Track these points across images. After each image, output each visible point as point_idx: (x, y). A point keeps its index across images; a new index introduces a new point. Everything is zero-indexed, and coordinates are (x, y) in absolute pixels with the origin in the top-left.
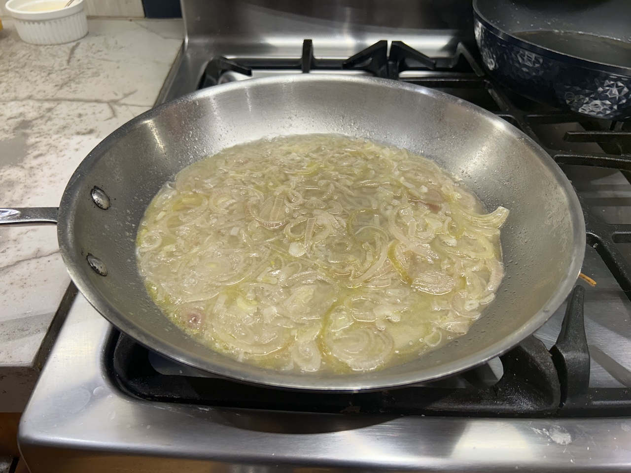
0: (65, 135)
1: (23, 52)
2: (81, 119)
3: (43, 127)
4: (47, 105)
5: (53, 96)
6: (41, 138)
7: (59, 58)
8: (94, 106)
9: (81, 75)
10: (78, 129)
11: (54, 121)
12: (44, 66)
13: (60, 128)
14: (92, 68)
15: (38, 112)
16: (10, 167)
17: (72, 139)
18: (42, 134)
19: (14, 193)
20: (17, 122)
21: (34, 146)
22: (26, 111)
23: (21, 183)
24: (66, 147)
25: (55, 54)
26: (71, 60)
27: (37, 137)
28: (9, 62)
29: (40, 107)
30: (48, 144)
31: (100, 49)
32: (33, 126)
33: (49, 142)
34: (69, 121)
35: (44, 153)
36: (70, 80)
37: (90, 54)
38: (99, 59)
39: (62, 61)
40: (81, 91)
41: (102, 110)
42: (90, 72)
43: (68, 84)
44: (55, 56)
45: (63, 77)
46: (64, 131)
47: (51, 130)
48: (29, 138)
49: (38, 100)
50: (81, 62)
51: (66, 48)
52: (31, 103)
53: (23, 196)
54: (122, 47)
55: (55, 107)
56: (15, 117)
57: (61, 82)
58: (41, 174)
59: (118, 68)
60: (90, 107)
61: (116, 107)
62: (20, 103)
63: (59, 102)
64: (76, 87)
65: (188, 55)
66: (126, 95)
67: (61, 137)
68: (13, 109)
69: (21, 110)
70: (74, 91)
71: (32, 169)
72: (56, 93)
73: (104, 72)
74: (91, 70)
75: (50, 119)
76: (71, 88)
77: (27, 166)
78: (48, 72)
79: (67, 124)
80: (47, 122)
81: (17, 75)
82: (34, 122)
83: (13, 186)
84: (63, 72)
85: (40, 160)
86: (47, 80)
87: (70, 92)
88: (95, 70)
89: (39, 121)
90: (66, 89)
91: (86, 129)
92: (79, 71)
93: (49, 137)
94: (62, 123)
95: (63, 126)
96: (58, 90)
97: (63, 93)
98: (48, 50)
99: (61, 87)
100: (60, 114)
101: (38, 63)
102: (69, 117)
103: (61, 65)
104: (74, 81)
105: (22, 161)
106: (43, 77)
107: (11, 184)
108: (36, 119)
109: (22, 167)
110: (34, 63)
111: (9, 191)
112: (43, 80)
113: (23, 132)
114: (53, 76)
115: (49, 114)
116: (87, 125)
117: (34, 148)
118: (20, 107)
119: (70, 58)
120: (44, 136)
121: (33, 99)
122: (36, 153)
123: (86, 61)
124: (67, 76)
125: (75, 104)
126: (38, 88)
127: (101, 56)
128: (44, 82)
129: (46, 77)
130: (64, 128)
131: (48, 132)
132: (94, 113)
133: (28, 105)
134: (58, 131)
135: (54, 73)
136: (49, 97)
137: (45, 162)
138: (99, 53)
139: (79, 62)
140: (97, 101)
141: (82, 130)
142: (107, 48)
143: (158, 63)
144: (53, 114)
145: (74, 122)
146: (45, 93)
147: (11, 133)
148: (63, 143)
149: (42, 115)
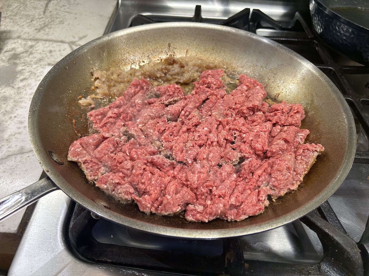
0: (41, 65)
1: (16, 5)
2: (51, 54)
3: (27, 59)
4: (30, 43)
5: (34, 37)
6: (25, 67)
7: (38, 9)
8: (60, 45)
9: (52, 23)
10: (49, 61)
11: (35, 55)
12: (28, 15)
13: (38, 60)
14: (59, 18)
15: (24, 48)
16: (5, 87)
17: (45, 68)
18: (26, 64)
19: (7, 106)
20: (11, 54)
21: (21, 72)
22: (17, 47)
23: (12, 98)
24: (41, 74)
25: (36, 6)
27: (23, 66)
28: (7, 11)
29: (25, 45)
30: (30, 71)
31: (65, 5)
32: (20, 58)
34: (43, 55)
36: (45, 26)
37: (58, 8)
38: (63, 11)
39: (40, 12)
40: (52, 34)
42: (58, 21)
43: (44, 29)
44: (36, 8)
45: (41, 23)
46: (40, 63)
47: (32, 61)
48: (18, 66)
49: (25, 39)
51: (43, 4)
52: (20, 41)
53: (13, 108)
54: (79, 4)
55: (35, 45)
56: (9, 50)
57: (39, 27)
58: (25, 92)
59: (76, 18)
60: (57, 45)
61: (74, 47)
62: (12, 41)
63: (38, 41)
64: (49, 31)
65: (121, 12)
66: (81, 39)
67: (38, 67)
68: (8, 45)
69: (13, 46)
70: (47, 34)
71: (19, 89)
72: (35, 35)
73: (67, 21)
74: (58, 19)
75: (31, 53)
76: (45, 32)
77: (16, 87)
78: (31, 19)
79: (42, 57)
80: (29, 55)
81: (12, 21)
82: (21, 55)
83: (7, 100)
84: (41, 20)
85: (24, 83)
86: (30, 25)
87: (45, 34)
88: (61, 19)
89: (25, 55)
90: (42, 32)
91: (54, 62)
92: (51, 19)
93: (30, 66)
94: (39, 56)
95: (39, 58)
96: (37, 32)
98: (32, 4)
99: (39, 30)
100: (38, 50)
101: (25, 13)
102: (43, 53)
103: (40, 15)
104: (48, 27)
105: (13, 83)
106: (27, 23)
107: (5, 99)
108: (23, 53)
109: (13, 87)
110: (23, 13)
111: (4, 104)
112: (28, 25)
113: (14, 62)
114: (34, 22)
115: (30, 50)
116: (55, 59)
117: (21, 74)
118: (13, 44)
119: (45, 10)
120: (27, 66)
121: (21, 39)
122: (22, 77)
123: (55, 13)
124: (43, 22)
125: (48, 44)
126: (25, 30)
128: (28, 26)
129: (30, 23)
131: (30, 63)
132: (60, 51)
133: (18, 42)
134: (37, 62)
135: (35, 20)
136: (31, 37)
137: (28, 84)
138: (64, 7)
139: (51, 13)
140: (62, 42)
141: (52, 62)
142: (69, 4)
143: (101, 16)
144: (33, 50)
145: (47, 56)
146: (29, 34)
147: (6, 62)
148: (39, 71)
149: (26, 50)
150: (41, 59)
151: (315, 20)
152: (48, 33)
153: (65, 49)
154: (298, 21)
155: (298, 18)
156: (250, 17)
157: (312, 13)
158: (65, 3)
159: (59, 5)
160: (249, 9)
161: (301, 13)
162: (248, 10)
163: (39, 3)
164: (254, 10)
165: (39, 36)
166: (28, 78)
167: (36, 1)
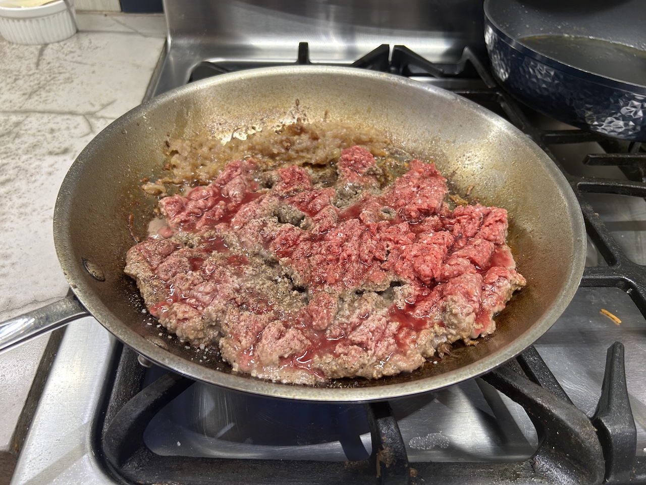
0: (36, 155)
2: (54, 135)
3: (10, 145)
4: (14, 118)
5: (20, 107)
6: (8, 159)
7: (26, 60)
8: (68, 119)
9: (52, 82)
10: (50, 147)
11: (23, 139)
12: (9, 69)
13: (29, 147)
14: (64, 73)
15: (5, 126)
17: (44, 160)
18: (9, 154)
24: (38, 170)
25: (21, 55)
26: (40, 62)
27: (4, 158)
29: (6, 121)
30: (17, 167)
31: (72, 50)
33: (18, 165)
34: (39, 137)
35: (12, 177)
36: (40, 88)
37: (61, 56)
38: (71, 62)
39: (29, 64)
40: (53, 101)
42: (62, 77)
43: (38, 93)
44: (22, 58)
45: (32, 84)
46: (34, 151)
47: (19, 148)
49: (4, 112)
51: (35, 50)
54: (97, 48)
55: (23, 120)
57: (29, 90)
58: (9, 204)
59: (94, 72)
60: (63, 120)
61: (93, 120)
63: (28, 114)
64: (47, 97)
65: (172, 58)
66: (104, 106)
67: (31, 158)
70: (44, 101)
72: (23, 105)
73: (77, 77)
74: (62, 75)
75: (18, 136)
76: (41, 98)
78: (14, 77)
79: (38, 142)
80: (14, 139)
84: (32, 78)
85: (8, 187)
86: (14, 87)
87: (40, 102)
88: (67, 75)
89: (7, 139)
90: (35, 98)
91: (59, 148)
92: (50, 76)
93: (17, 158)
94: (31, 140)
95: (32, 143)
96: (27, 99)
98: (14, 51)
99: (30, 96)
100: (30, 129)
101: (4, 67)
102: (39, 133)
103: (29, 68)
104: (44, 89)
106: (8, 84)
108: (2, 135)
112: (8, 87)
114: (20, 82)
115: (17, 130)
116: (60, 143)
119: (39, 60)
120: (12, 157)
122: (3, 178)
123: (57, 65)
124: (36, 82)
125: (46, 118)
126: (4, 98)
127: (73, 58)
128: (10, 89)
129: (12, 83)
131: (16, 152)
132: (68, 128)
134: (28, 151)
135: (21, 79)
136: (16, 108)
137: (14, 189)
138: (72, 55)
139: (50, 66)
140: (72, 113)
141: (55, 149)
142: (80, 48)
143: (138, 66)
144: (21, 130)
145: (46, 139)
146: (12, 104)
148: (33, 166)
149: (9, 130)
150: (35, 145)
151: (496, 60)
152: (46, 100)
153: (78, 125)
154: (469, 62)
155: (468, 58)
156: (390, 59)
157: (490, 48)
158: (73, 48)
159: (62, 51)
160: (387, 46)
161: (473, 49)
162: (385, 48)
163: (27, 49)
164: (395, 46)
165: (30, 104)
166: (14, 179)
167: (22, 46)
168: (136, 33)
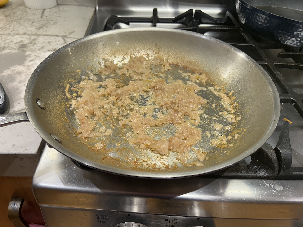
0: (43, 51)
1: (20, 12)
2: (50, 44)
4: (33, 37)
5: (35, 33)
7: (37, 15)
9: (48, 24)
10: (49, 48)
11: (38, 45)
12: (30, 19)
13: (40, 48)
14: (53, 20)
15: (29, 40)
16: (18, 65)
17: (46, 53)
18: (32, 51)
19: (21, 77)
20: (20, 45)
21: (29, 56)
22: (23, 40)
23: (24, 73)
24: (44, 56)
26: (43, 16)
27: (30, 52)
28: (13, 17)
29: (30, 38)
32: (27, 47)
33: (36, 55)
35: (34, 59)
36: (43, 26)
37: (52, 14)
40: (49, 31)
41: (60, 40)
42: (52, 22)
43: (42, 28)
44: (35, 14)
45: (40, 24)
46: (42, 50)
47: (36, 49)
48: (26, 52)
50: (47, 17)
51: (40, 11)
52: (26, 36)
54: (66, 11)
55: (37, 38)
56: (18, 43)
57: (39, 27)
59: (65, 20)
60: (54, 38)
61: (66, 39)
62: (20, 36)
63: (39, 36)
64: (46, 29)
65: (98, 16)
66: (70, 33)
67: (41, 52)
68: (17, 39)
69: (21, 39)
71: (29, 67)
72: (37, 32)
73: (59, 22)
74: (52, 21)
75: (35, 44)
77: (26, 65)
78: (32, 22)
79: (44, 46)
80: (34, 45)
81: (18, 23)
82: (28, 45)
83: (20, 74)
84: (40, 22)
85: (32, 62)
86: (32, 26)
87: (44, 31)
89: (30, 45)
90: (41, 30)
92: (47, 22)
93: (35, 52)
94: (41, 46)
96: (38, 30)
97: (40, 32)
98: (32, 12)
100: (40, 41)
101: (27, 18)
102: (43, 43)
103: (38, 18)
104: (45, 26)
105: (24, 63)
108: (29, 43)
109: (24, 66)
110: (25, 18)
111: (19, 76)
112: (30, 25)
113: (23, 50)
114: (35, 24)
115: (34, 42)
116: (53, 47)
118: (20, 38)
121: (26, 35)
122: (30, 59)
123: (50, 17)
125: (46, 37)
126: (28, 29)
127: (56, 15)
129: (32, 24)
130: (42, 48)
131: (35, 50)
132: (56, 41)
133: (24, 37)
134: (39, 50)
135: (35, 22)
137: (35, 63)
140: (57, 36)
141: (51, 49)
142: (59, 11)
143: (84, 18)
145: (46, 45)
146: (32, 32)
147: (17, 50)
148: (42, 55)
149: (31, 42)
154: (228, 17)
155: (228, 15)
156: (193, 16)
157: (238, 11)
158: (56, 11)
159: (52, 12)
160: (192, 11)
161: (230, 12)
163: (37, 11)
164: (196, 10)
167: (35, 10)
168: (83, 5)
